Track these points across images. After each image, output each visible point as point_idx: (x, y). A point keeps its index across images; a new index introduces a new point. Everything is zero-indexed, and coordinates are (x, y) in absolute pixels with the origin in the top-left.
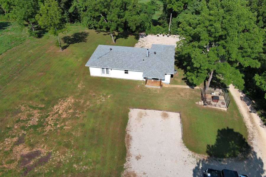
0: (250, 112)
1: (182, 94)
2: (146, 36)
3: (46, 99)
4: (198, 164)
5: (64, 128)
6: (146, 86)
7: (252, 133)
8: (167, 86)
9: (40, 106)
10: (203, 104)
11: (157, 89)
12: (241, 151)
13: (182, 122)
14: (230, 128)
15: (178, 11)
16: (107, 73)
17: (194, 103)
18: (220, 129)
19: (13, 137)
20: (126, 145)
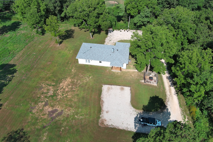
0: (170, 86)
1: (133, 75)
2: (113, 31)
3: (55, 79)
4: (137, 115)
5: (68, 96)
6: (112, 70)
7: (169, 99)
8: (124, 70)
9: (52, 84)
10: (144, 82)
11: (119, 72)
12: (160, 108)
13: (131, 93)
14: (157, 96)
15: (134, 15)
16: (89, 62)
17: (139, 81)
18: (152, 97)
19: (42, 102)
20: (101, 106)
